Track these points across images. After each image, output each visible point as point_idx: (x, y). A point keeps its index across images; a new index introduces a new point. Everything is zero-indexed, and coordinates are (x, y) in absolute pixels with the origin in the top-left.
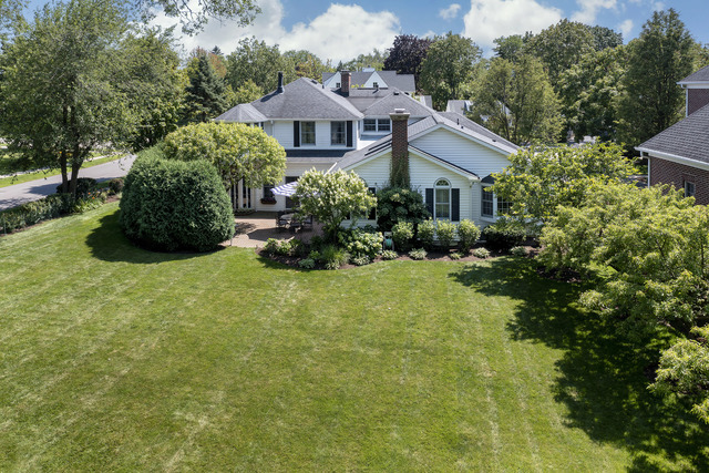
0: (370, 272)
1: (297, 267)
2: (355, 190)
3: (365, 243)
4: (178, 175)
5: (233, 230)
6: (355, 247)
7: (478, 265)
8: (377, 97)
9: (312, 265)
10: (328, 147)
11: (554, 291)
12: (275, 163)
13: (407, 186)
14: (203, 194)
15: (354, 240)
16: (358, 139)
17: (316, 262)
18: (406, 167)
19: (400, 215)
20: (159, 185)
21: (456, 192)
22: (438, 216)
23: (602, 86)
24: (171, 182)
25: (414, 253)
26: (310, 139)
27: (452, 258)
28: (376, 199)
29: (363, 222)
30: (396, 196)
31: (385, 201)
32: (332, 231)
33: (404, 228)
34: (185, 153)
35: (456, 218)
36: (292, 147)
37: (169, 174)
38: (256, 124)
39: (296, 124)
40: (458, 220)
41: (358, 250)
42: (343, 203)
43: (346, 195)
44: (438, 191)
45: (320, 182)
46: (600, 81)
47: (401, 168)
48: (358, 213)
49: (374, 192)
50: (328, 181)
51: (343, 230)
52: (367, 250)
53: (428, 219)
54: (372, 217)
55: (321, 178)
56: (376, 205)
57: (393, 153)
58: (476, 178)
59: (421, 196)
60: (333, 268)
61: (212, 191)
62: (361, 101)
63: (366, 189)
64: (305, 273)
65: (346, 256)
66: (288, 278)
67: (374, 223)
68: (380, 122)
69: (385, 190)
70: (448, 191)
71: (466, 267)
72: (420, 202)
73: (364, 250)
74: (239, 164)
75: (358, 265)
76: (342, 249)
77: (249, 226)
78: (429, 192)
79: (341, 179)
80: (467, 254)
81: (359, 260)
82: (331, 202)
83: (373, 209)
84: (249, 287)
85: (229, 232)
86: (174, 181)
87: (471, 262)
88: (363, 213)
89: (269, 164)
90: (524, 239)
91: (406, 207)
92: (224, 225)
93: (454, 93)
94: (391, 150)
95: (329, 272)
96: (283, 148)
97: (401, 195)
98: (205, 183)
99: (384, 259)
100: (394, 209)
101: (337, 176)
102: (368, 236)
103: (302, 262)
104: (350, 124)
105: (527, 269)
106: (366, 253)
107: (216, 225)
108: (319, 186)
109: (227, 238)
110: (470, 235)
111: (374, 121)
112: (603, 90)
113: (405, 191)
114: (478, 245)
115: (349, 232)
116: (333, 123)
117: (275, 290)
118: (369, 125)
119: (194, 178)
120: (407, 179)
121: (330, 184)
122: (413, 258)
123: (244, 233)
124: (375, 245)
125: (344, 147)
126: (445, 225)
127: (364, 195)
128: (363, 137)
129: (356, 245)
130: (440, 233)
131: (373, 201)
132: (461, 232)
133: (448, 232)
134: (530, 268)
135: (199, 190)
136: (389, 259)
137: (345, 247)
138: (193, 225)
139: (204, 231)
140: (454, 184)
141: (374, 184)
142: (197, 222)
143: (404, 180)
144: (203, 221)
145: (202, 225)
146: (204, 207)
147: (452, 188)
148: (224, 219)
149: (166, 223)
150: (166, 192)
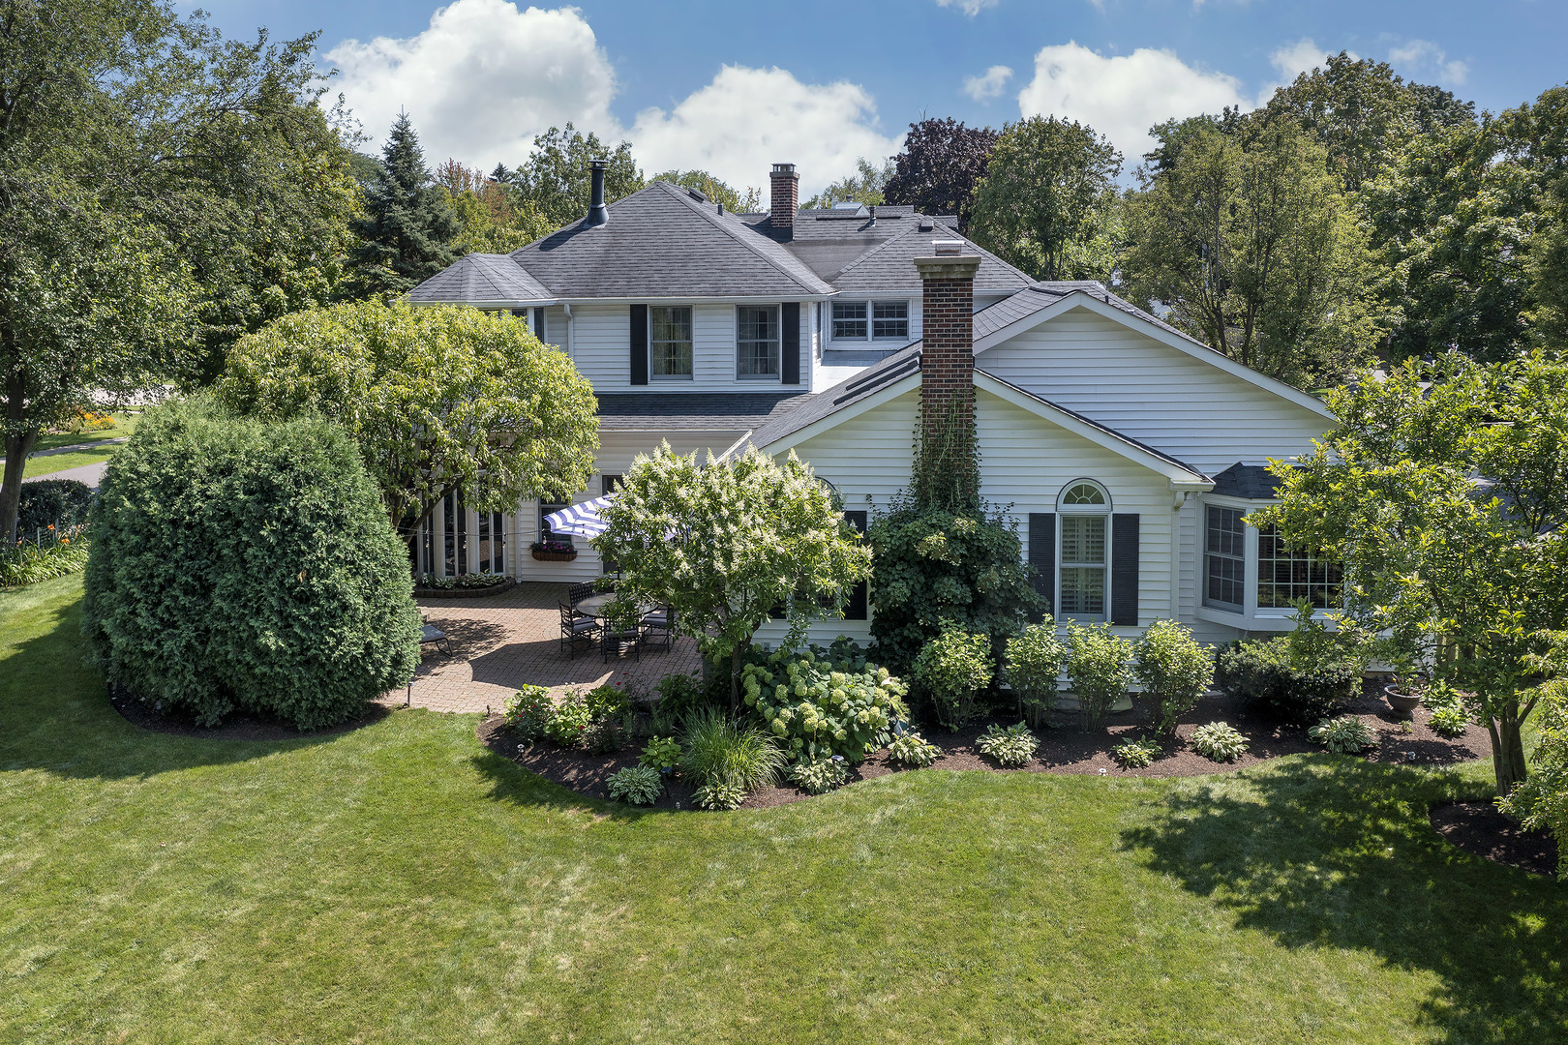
0: (847, 824)
1: (597, 797)
2: (799, 522)
3: (832, 709)
4: (227, 470)
5: (413, 654)
6: (796, 724)
7: (1217, 791)
8: (869, 242)
9: (652, 790)
10: (730, 384)
11: (1534, 923)
12: (562, 432)
13: (971, 507)
14: (307, 536)
15: (795, 699)
16: (816, 364)
17: (668, 778)
18: (965, 442)
19: (947, 605)
20: (166, 503)
21: (1128, 526)
22: (1069, 607)
23: (1473, 217)
24: (205, 494)
25: (994, 742)
26: (677, 363)
27: (1124, 763)
28: (868, 552)
29: (824, 629)
30: (936, 539)
31: (898, 557)
32: (727, 662)
33: (960, 652)
34: (277, 396)
35: (1126, 614)
36: (623, 385)
37: (201, 465)
38: (518, 312)
39: (638, 313)
40: (1132, 621)
41: (808, 737)
42: (755, 570)
43: (770, 538)
44: (1069, 521)
45: (682, 492)
46: (1467, 203)
47: (949, 443)
48: (808, 601)
49: (862, 527)
50: (709, 493)
51: (760, 658)
52: (839, 732)
53: (1037, 619)
54: (855, 611)
55: (686, 478)
56: (868, 572)
57: (925, 391)
58: (1192, 479)
59: (1016, 542)
60: (722, 806)
61: (339, 523)
62: (827, 254)
63: (835, 519)
64: (622, 825)
65: (766, 758)
66: (560, 847)
67: (860, 632)
68: (880, 309)
69: (899, 519)
70: (1098, 522)
71: (1176, 803)
72: (1012, 561)
73: (828, 734)
74: (444, 435)
75: (806, 790)
76: (752, 735)
77: (484, 632)
78: (1041, 524)
79: (754, 485)
80: (1170, 745)
81: (811, 772)
82: (719, 565)
83: (860, 587)
84: (419, 886)
85: (397, 661)
86: (215, 488)
87: (1188, 777)
88: (826, 601)
89: (539, 433)
90: (1356, 689)
91: (968, 579)
92: (375, 639)
93: (1051, 264)
94: (916, 381)
95: (706, 823)
96: (588, 385)
97: (953, 538)
98: (313, 497)
99: (894, 764)
100: (928, 587)
101: (742, 472)
102: (841, 684)
103: (622, 779)
104: (792, 310)
105: (1393, 814)
106: (838, 748)
107: (350, 641)
108: (679, 507)
109: (392, 683)
110: (1181, 678)
111: (859, 309)
112: (1478, 228)
113: (963, 524)
114: (1204, 713)
115: (780, 670)
116: (742, 310)
117: (504, 906)
118: (847, 319)
119: (278, 479)
120: (971, 481)
121: (714, 497)
122: (993, 761)
123: (461, 656)
124: (865, 715)
125: (774, 386)
126: (1095, 640)
127: (827, 536)
128: (831, 358)
129: (801, 717)
130: (1080, 671)
131: (858, 558)
132: (1150, 665)
133: (1105, 667)
134: (1403, 807)
135: (292, 523)
136: (912, 764)
137: (764, 724)
138: (271, 640)
139: (307, 663)
140: (1123, 499)
141: (862, 500)
142: (284, 630)
143: (961, 484)
144: (304, 626)
145: (303, 640)
146: (308, 578)
147: (1117, 510)
148: (380, 618)
149: (187, 633)
150: (189, 526)
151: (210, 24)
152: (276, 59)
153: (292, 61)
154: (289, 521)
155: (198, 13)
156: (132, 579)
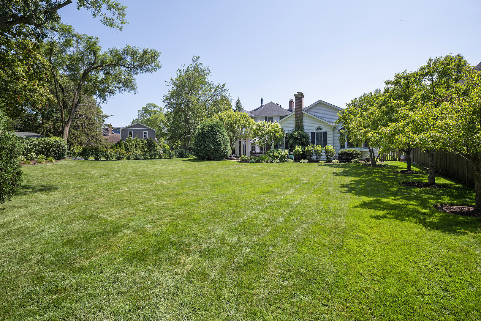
3: (279, 154)
9: (254, 162)
13: (302, 129)
14: (217, 134)
15: (274, 152)
18: (302, 121)
19: (297, 143)
21: (326, 133)
22: (317, 144)
24: (206, 129)
25: (302, 161)
30: (296, 134)
33: (298, 149)
35: (326, 144)
39: (266, 118)
41: (275, 157)
44: (317, 133)
52: (280, 157)
57: (296, 114)
59: (309, 136)
60: (262, 163)
61: (221, 133)
65: (269, 159)
70: (321, 133)
72: (308, 138)
73: (278, 156)
75: (274, 163)
78: (313, 134)
80: (328, 162)
81: (275, 161)
91: (301, 140)
92: (225, 148)
95: (260, 164)
97: (298, 134)
98: (217, 129)
99: (287, 162)
100: (295, 141)
107: (221, 148)
113: (300, 132)
116: (280, 117)
119: (214, 127)
122: (302, 163)
126: (318, 147)
133: (318, 150)
136: (290, 162)
138: (212, 147)
139: (216, 151)
140: (325, 129)
141: (288, 131)
142: (214, 146)
143: (301, 127)
144: (216, 145)
145: (216, 147)
146: (217, 139)
147: (324, 131)
148: (225, 146)
149: (203, 146)
150: (204, 133)
151: (213, 83)
152: (221, 87)
153: (223, 88)
154: (215, 132)
155: (212, 82)
156: (198, 140)
